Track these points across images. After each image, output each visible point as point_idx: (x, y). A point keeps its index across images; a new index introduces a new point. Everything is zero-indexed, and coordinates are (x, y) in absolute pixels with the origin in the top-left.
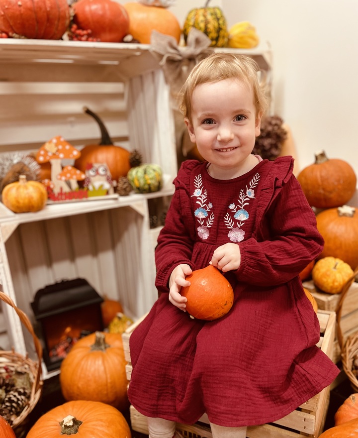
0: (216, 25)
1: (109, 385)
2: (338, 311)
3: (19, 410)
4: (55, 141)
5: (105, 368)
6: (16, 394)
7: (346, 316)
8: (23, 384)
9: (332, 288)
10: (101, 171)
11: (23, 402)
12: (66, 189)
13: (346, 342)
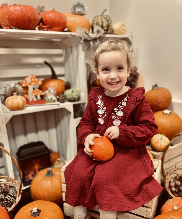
0: (107, 24)
1: (54, 193)
2: (162, 160)
3: (11, 204)
4: (30, 77)
5: (52, 185)
6: (10, 197)
7: (166, 162)
8: (13, 192)
9: (160, 149)
10: (52, 91)
11: (13, 200)
12: (35, 99)
13: (166, 174)
